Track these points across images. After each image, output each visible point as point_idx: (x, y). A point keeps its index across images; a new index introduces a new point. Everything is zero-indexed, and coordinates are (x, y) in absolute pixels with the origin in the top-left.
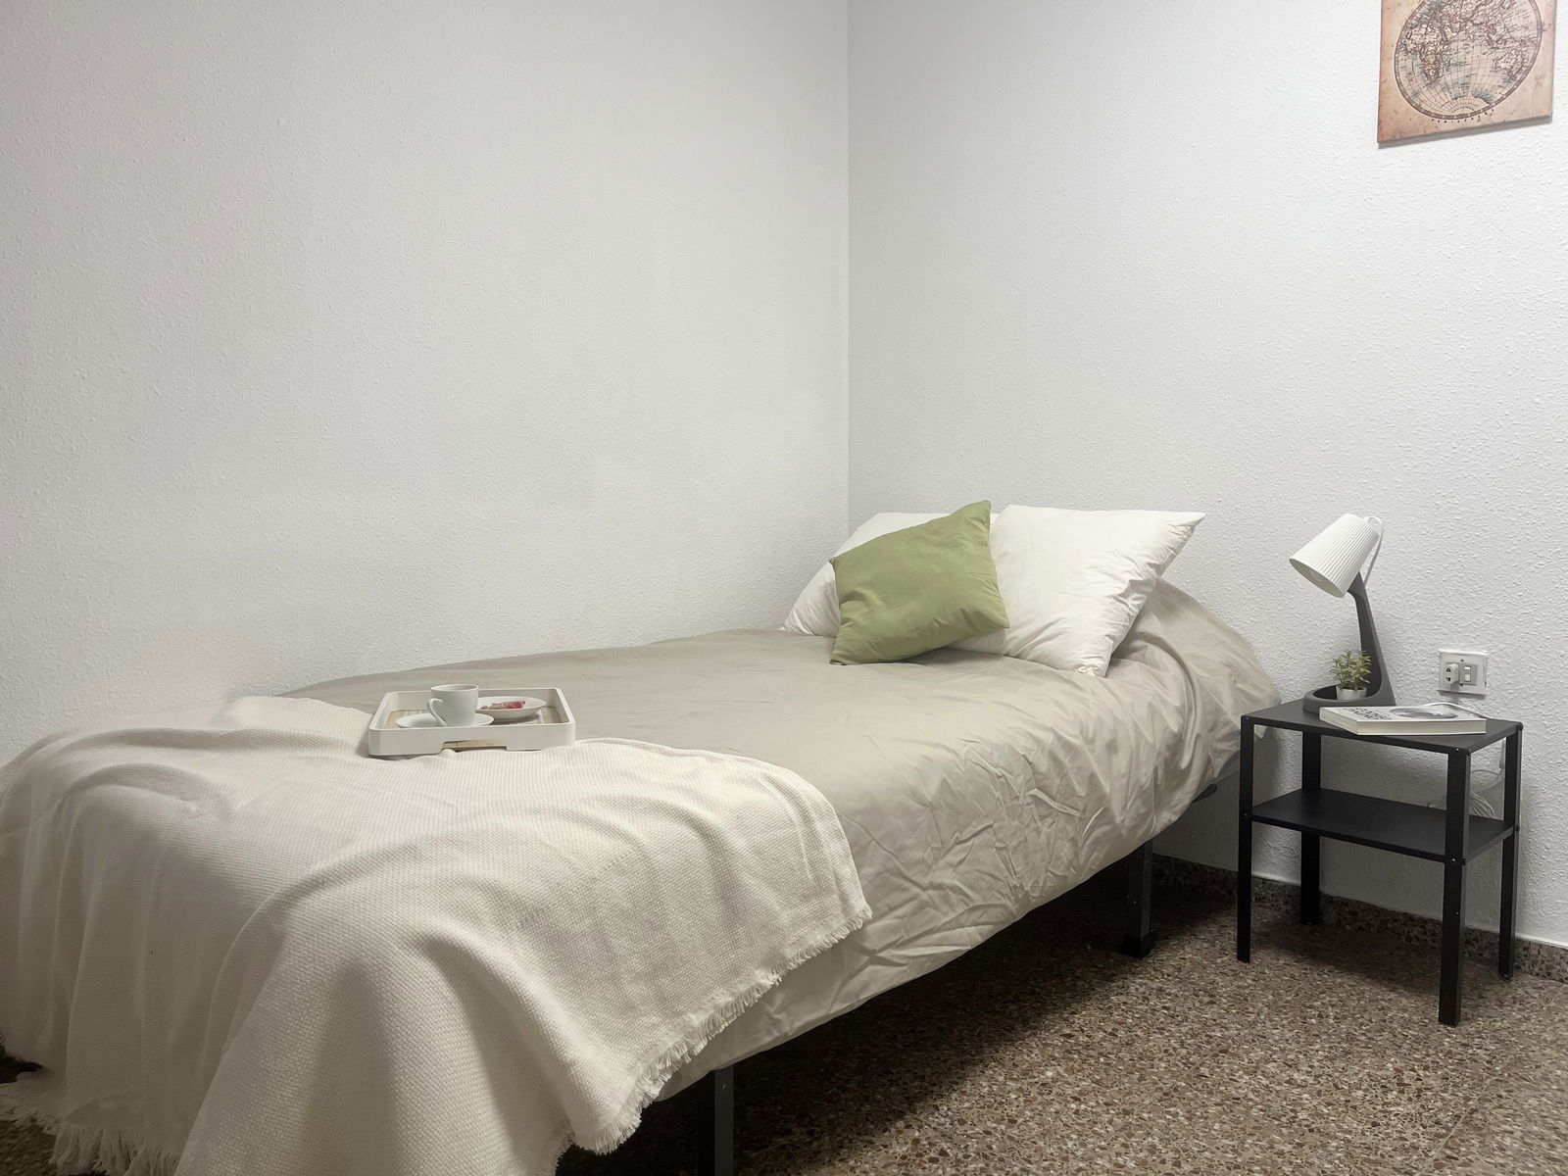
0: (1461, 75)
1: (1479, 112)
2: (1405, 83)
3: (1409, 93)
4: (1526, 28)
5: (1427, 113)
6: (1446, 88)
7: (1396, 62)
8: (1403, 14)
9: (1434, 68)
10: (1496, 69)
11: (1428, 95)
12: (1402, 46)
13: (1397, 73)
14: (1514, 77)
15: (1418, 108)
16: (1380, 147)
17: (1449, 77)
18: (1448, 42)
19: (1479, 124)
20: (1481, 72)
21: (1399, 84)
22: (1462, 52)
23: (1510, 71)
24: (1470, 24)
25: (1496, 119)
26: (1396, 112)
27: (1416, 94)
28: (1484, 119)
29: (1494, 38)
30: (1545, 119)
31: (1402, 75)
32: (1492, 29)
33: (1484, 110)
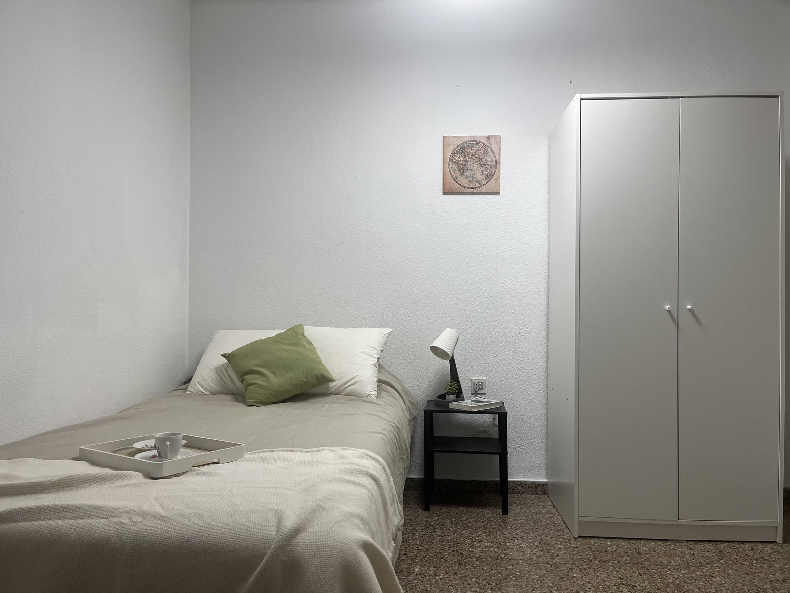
0: (471, 174)
1: (477, 188)
2: (453, 173)
3: (454, 177)
4: (492, 162)
5: (460, 185)
6: (466, 177)
7: (449, 165)
8: (452, 148)
9: (462, 170)
10: (483, 174)
11: (460, 178)
12: (451, 160)
13: (450, 169)
14: (489, 177)
15: (457, 183)
16: (443, 194)
17: (467, 174)
18: (466, 161)
19: (478, 192)
20: (478, 174)
21: (450, 173)
22: (471, 166)
23: (487, 175)
24: (474, 157)
25: (483, 191)
26: (449, 183)
27: (456, 178)
28: (479, 190)
29: (482, 163)
30: (498, 193)
31: (451, 170)
32: (481, 160)
33: (479, 187)
